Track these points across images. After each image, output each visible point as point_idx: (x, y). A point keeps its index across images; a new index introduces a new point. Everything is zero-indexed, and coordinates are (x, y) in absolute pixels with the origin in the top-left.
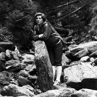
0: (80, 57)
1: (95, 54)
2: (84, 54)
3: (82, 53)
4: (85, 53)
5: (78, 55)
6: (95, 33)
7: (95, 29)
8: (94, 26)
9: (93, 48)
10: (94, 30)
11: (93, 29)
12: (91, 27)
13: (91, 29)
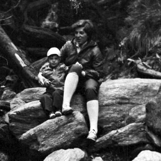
0: (44, 149)
1: (115, 142)
2: (66, 135)
3: (56, 132)
4: (68, 131)
5: (33, 139)
6: (140, 49)
7: (143, 33)
8: (139, 24)
9: (115, 111)
10: (139, 36)
11: (135, 34)
12: (129, 26)
13: (128, 34)
